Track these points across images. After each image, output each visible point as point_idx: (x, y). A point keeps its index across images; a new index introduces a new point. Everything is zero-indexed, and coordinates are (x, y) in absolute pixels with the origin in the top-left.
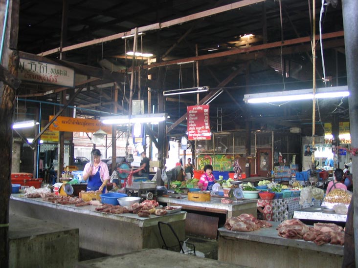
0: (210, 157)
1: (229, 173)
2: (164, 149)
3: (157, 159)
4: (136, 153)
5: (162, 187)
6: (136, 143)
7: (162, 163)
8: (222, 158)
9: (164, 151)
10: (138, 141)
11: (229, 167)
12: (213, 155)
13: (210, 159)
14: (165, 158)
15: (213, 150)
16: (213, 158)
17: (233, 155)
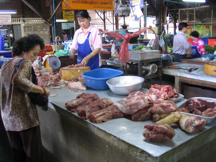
0: (191, 27)
1: (208, 39)
2: (161, 15)
3: (155, 25)
4: (134, 17)
5: (166, 55)
6: (134, 6)
7: (160, 29)
8: (201, 27)
9: (161, 17)
10: (136, 4)
11: (207, 35)
12: (194, 25)
13: (191, 28)
14: (163, 24)
15: (194, 21)
16: (193, 27)
17: (211, 24)
